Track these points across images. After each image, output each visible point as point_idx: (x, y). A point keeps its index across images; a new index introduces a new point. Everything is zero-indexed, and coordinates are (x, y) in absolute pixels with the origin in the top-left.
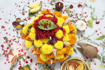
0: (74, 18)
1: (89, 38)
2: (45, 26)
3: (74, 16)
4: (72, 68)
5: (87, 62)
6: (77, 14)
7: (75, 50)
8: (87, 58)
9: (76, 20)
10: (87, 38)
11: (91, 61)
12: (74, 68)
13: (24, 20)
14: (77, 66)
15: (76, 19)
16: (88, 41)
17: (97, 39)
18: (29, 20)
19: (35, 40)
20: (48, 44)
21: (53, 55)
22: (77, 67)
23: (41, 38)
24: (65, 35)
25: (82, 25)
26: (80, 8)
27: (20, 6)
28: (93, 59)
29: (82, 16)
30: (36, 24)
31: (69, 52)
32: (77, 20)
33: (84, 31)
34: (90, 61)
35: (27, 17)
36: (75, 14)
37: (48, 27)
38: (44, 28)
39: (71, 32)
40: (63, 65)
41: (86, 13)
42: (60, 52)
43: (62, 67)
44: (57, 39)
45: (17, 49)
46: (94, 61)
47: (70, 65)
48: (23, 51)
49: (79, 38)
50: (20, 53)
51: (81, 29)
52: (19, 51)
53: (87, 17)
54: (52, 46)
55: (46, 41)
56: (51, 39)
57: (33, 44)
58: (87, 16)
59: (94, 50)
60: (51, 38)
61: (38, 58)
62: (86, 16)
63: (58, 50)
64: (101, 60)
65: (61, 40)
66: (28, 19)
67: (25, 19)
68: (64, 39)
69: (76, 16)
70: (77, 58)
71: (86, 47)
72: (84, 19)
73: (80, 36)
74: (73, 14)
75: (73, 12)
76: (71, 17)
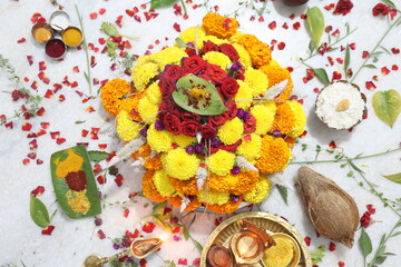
0: (332, 64)
1: (358, 164)
2: (193, 101)
3: (335, 55)
4: (251, 247)
5: (312, 248)
6: (352, 46)
8: (318, 235)
9: (339, 72)
10: (350, 161)
11: (332, 248)
13: (127, 12)
14: (266, 244)
15: (339, 68)
16: (349, 175)
17: (389, 178)
19: (152, 126)
20: (187, 150)
23: (173, 130)
24: (248, 138)
25: (343, 107)
26: (381, 23)
28: (339, 245)
29: (370, 62)
31: (250, 191)
32: (343, 73)
33: (350, 130)
34: (328, 247)
35: (144, 6)
36: (345, 46)
37: (200, 105)
38: (190, 104)
40: (223, 226)
41: (395, 51)
42: (217, 183)
43: (216, 233)
44: (219, 145)
45: (78, 123)
46: (341, 254)
47: (244, 234)
48: (99, 135)
49: (318, 151)
50: (85, 140)
52: (85, 133)
53: (392, 72)
54: (198, 160)
55: (184, 141)
56: (199, 141)
57: (143, 133)
58: (395, 68)
60: (199, 137)
62: (389, 68)
63: (213, 175)
64: (370, 258)
65: (232, 148)
66: (146, 14)
67: (131, 9)
68: (241, 149)
69: (342, 55)
70: (279, 220)
71: (322, 195)
72: (375, 77)
73: (325, 147)
74: (333, 42)
75: (337, 31)
76: (322, 53)
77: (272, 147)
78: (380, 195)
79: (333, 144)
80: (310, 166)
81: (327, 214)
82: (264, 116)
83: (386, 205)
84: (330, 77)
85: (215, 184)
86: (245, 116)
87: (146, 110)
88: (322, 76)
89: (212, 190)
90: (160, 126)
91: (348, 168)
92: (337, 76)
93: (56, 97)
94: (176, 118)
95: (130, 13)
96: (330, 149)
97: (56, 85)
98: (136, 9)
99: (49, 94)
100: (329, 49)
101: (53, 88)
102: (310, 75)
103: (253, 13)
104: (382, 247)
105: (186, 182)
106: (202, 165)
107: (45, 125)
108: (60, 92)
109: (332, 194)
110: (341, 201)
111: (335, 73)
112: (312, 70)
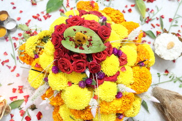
0: (154, 27)
2: (79, 44)
3: (155, 22)
6: (162, 17)
7: (144, 105)
9: (159, 31)
10: (179, 79)
13: (33, 17)
15: (159, 29)
16: (180, 86)
18: (46, 19)
19: (51, 72)
20: (80, 85)
21: (90, 112)
23: (66, 70)
24: (124, 69)
25: (171, 46)
29: (174, 23)
30: (58, 36)
31: (130, 109)
32: (161, 31)
33: (174, 61)
35: (43, 13)
36: (159, 17)
37: (84, 46)
38: (76, 47)
39: (141, 63)
42: (107, 107)
44: (103, 78)
45: (9, 84)
48: (23, 90)
49: (159, 76)
50: (14, 95)
51: (167, 56)
52: (14, 90)
54: (90, 92)
55: (77, 78)
56: (88, 76)
57: (46, 80)
60: (88, 73)
61: (53, 114)
63: (103, 102)
65: (114, 79)
66: (44, 16)
67: (35, 15)
68: (119, 79)
69: (158, 22)
71: (173, 102)
72: (179, 31)
73: (162, 73)
74: (152, 16)
75: (152, 10)
76: (147, 22)
77: (141, 74)
79: (167, 71)
84: (155, 34)
85: (105, 108)
86: (118, 53)
87: (44, 61)
88: (151, 34)
89: (103, 113)
90: (56, 70)
91: (179, 82)
92: (158, 33)
94: (67, 61)
95: (35, 17)
98: (38, 15)
100: (151, 20)
102: (144, 35)
105: (83, 111)
109: (179, 101)
112: (144, 32)
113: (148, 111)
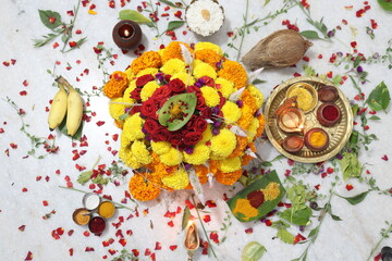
0: (168, 15)
1: (250, 21)
3: (161, 10)
4: (292, 118)
5: (303, 74)
7: (257, 82)
8: (294, 66)
9: (176, 12)
10: (246, 26)
11: (307, 59)
12: (294, 115)
13: (74, 159)
14: (293, 105)
15: (172, 11)
16: (257, 30)
17: (267, 2)
18: (86, 144)
19: (187, 157)
20: (215, 134)
21: (241, 137)
22: (296, 106)
23: (197, 140)
24: (218, 86)
25: (206, 14)
27: (14, 146)
28: (306, 54)
31: (255, 101)
32: (177, 9)
34: (305, 62)
35: (74, 145)
37: (185, 111)
38: (182, 119)
40: (269, 134)
42: (244, 121)
43: (273, 141)
44: (218, 109)
45: (152, 227)
46: (313, 54)
47: (280, 118)
49: (232, 46)
54: (225, 129)
55: (207, 135)
56: (212, 122)
59: (287, 39)
60: (209, 121)
63: (238, 122)
64: (321, 35)
65: (223, 101)
66: (81, 145)
67: (74, 155)
68: (225, 95)
69: (164, 6)
70: (277, 90)
71: (269, 51)
73: (230, 40)
74: (152, 9)
75: (144, 3)
76: (157, 19)
77: (229, 71)
78: (278, 13)
79: (230, 34)
80: (242, 55)
81: (285, 52)
82: (203, 70)
83: (286, 11)
84: (177, 19)
85: (245, 123)
86: (201, 82)
87: (171, 159)
88: (175, 25)
89: (248, 128)
90: (190, 149)
91: (251, 29)
92: (178, 15)
93: (126, 237)
95: (75, 158)
96: (233, 37)
97: (117, 235)
98: (74, 152)
99: (122, 242)
100: (156, 13)
101: (119, 238)
102: (171, 33)
103: (108, 61)
104: (316, 25)
105: (238, 145)
106: (229, 127)
107: (147, 253)
108: (124, 233)
109: (270, 44)
110: (278, 39)
111: (176, 15)
112: (168, 31)
113: (262, 82)
